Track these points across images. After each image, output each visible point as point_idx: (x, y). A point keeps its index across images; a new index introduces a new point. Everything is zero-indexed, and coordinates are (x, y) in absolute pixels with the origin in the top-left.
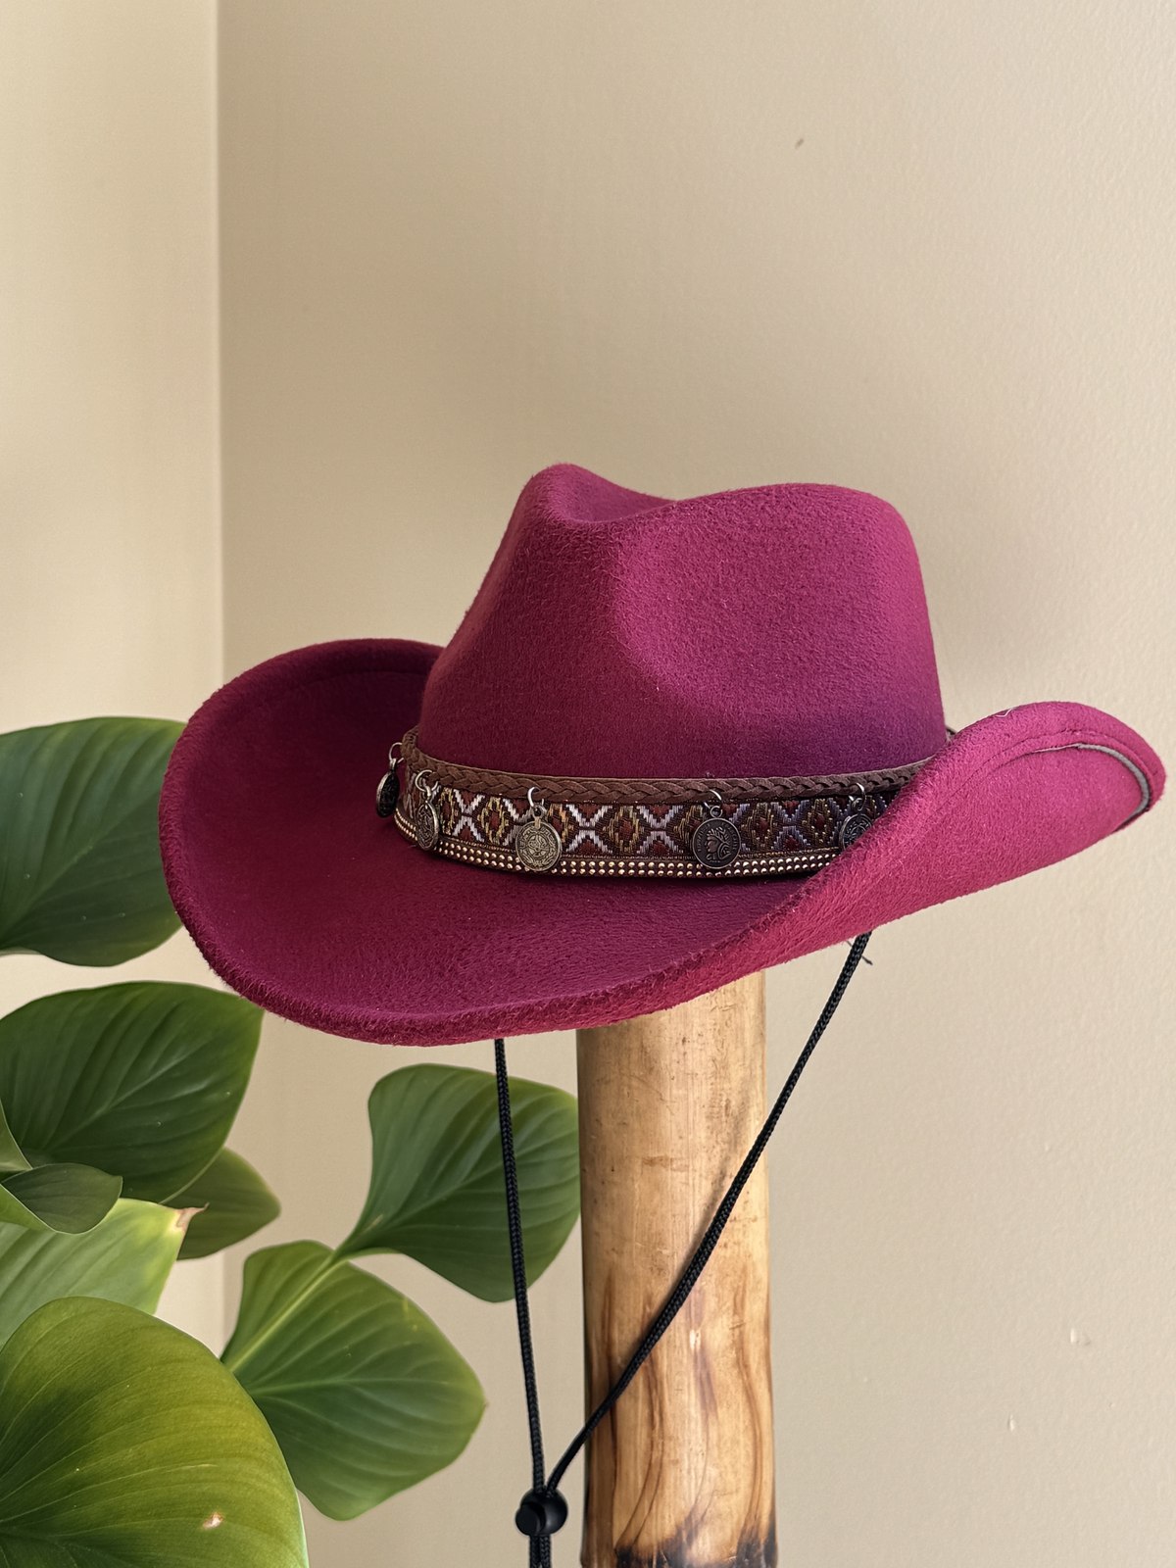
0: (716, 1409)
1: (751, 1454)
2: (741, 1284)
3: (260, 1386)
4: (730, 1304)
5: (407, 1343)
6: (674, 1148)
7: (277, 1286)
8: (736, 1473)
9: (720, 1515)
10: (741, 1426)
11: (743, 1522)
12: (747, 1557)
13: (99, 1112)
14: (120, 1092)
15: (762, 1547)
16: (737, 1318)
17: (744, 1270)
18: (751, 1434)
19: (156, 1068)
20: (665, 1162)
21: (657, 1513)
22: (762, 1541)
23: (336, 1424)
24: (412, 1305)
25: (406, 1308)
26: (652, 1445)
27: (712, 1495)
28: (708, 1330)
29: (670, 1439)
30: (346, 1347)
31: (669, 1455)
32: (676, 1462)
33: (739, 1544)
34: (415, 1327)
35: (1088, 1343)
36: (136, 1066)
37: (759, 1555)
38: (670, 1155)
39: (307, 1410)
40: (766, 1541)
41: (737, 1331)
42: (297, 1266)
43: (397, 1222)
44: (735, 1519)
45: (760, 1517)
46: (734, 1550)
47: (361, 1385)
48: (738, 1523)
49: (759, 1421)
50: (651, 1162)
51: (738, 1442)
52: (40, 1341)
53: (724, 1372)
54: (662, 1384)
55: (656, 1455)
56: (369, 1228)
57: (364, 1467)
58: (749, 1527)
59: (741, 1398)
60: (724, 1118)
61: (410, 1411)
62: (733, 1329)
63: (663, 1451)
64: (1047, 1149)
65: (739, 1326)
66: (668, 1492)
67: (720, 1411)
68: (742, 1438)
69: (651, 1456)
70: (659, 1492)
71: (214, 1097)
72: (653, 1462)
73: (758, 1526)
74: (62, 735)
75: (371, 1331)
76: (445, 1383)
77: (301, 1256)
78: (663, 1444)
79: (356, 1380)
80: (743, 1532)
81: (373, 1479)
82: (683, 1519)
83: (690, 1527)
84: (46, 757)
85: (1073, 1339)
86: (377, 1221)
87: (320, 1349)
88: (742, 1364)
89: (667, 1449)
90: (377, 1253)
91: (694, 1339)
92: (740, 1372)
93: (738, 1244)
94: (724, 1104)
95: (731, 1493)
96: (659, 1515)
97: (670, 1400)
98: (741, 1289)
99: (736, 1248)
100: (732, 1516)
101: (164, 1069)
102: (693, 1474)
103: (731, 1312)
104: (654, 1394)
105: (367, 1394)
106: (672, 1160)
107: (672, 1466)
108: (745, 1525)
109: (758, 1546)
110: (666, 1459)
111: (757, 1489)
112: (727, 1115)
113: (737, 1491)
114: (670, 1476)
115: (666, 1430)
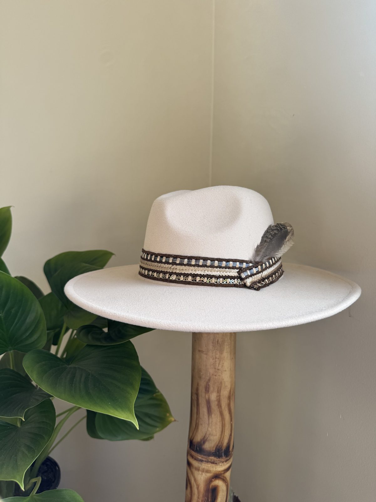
0: (211, 415)
1: (221, 427)
2: (220, 386)
4: (216, 390)
6: (204, 349)
8: (216, 431)
9: (211, 440)
10: (218, 421)
11: (217, 443)
12: (218, 452)
15: (223, 451)
16: (218, 394)
17: (221, 383)
18: (221, 423)
20: (202, 352)
22: (223, 449)
26: (197, 419)
27: (209, 435)
28: (210, 395)
29: (200, 418)
32: (201, 424)
33: (216, 448)
37: (222, 453)
38: (204, 350)
40: (224, 450)
41: (218, 397)
44: (215, 442)
45: (223, 443)
46: (214, 449)
48: (216, 443)
49: (224, 420)
50: (199, 351)
51: (217, 424)
53: (214, 406)
54: (199, 405)
55: (198, 421)
58: (219, 445)
59: (218, 413)
60: (217, 344)
62: (217, 396)
65: (219, 396)
66: (199, 431)
67: (212, 415)
68: (218, 423)
70: (197, 430)
73: (222, 445)
80: (217, 446)
82: (202, 438)
83: (204, 441)
88: (219, 405)
91: (207, 397)
92: (219, 408)
93: (219, 376)
94: (217, 340)
95: (214, 436)
97: (201, 409)
98: (220, 388)
99: (219, 377)
100: (214, 441)
102: (205, 428)
103: (217, 392)
104: (198, 407)
106: (204, 352)
108: (218, 444)
109: (222, 450)
110: (199, 423)
111: (222, 437)
112: (217, 343)
113: (216, 435)
114: (200, 427)
115: (199, 416)
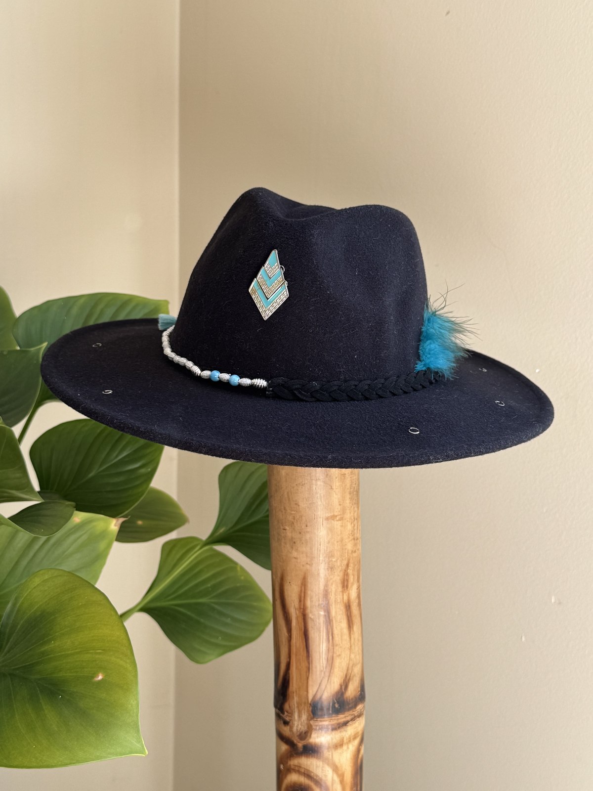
3: (169, 601)
5: (238, 585)
7: (178, 556)
13: (91, 475)
14: (101, 466)
19: (117, 456)
21: (331, 681)
23: (202, 620)
24: (242, 568)
25: (239, 569)
29: (336, 645)
30: (209, 585)
31: (336, 653)
32: (339, 656)
34: (242, 578)
35: (560, 603)
36: (108, 454)
39: (189, 613)
42: (188, 547)
43: (231, 531)
47: (215, 603)
52: (35, 588)
54: (332, 621)
56: (218, 534)
57: (213, 640)
61: (237, 615)
63: (333, 652)
64: (545, 511)
66: (336, 670)
69: (328, 655)
70: (332, 671)
71: (143, 471)
72: (329, 658)
74: (82, 301)
75: (222, 578)
76: (255, 604)
77: (188, 543)
78: (333, 649)
79: (213, 600)
81: (217, 646)
84: (75, 311)
85: (553, 601)
86: (222, 530)
87: (197, 585)
89: (335, 650)
90: (221, 545)
96: (332, 682)
97: (336, 628)
101: (120, 457)
104: (329, 627)
105: (216, 607)
107: (337, 658)
110: (335, 655)
114: (337, 662)
115: (334, 641)
